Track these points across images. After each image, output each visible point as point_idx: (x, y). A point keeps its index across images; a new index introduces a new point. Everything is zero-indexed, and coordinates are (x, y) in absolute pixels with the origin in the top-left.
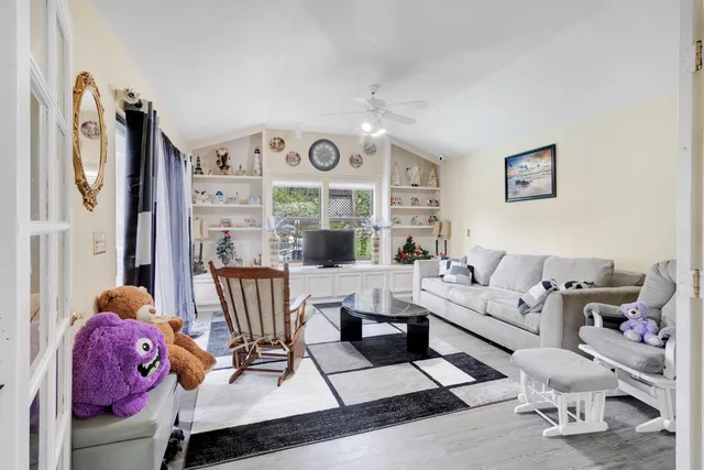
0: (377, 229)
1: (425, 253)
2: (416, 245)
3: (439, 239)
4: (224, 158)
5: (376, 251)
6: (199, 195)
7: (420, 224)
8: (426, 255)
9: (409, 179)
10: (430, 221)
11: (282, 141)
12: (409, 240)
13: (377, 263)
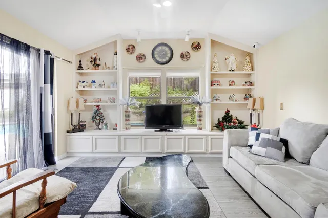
0: (200, 104)
1: (241, 123)
2: (234, 117)
3: (254, 113)
4: (95, 60)
5: (200, 120)
6: (80, 83)
7: (236, 100)
8: (241, 125)
9: (227, 65)
10: (245, 98)
11: (134, 47)
12: (227, 112)
13: (200, 129)
